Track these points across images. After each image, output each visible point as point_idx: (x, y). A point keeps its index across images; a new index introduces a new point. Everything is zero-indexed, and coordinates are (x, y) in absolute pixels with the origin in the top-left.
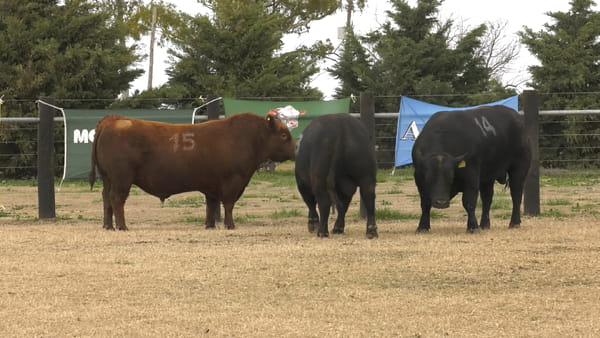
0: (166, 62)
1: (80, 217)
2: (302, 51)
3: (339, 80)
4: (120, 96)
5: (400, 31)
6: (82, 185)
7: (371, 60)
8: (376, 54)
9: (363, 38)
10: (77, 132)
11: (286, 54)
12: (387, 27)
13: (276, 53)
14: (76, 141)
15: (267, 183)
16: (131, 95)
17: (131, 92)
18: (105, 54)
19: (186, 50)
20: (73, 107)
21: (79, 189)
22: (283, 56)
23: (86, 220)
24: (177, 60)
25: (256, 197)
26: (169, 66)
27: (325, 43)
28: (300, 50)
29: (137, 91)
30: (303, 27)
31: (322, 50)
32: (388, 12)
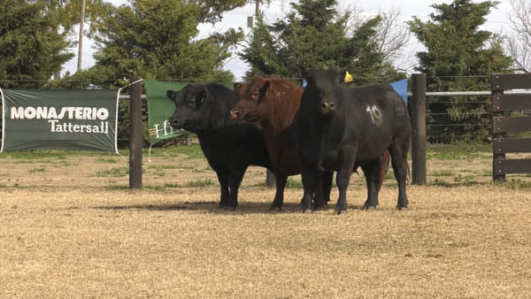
0: (93, 47)
1: (16, 185)
2: (216, 38)
3: (248, 64)
4: (53, 78)
5: (303, 21)
6: (18, 157)
7: (277, 46)
8: (281, 40)
9: (270, 27)
10: (13, 109)
11: (201, 40)
12: (291, 16)
13: (193, 40)
14: (12, 117)
15: (184, 156)
16: (62, 76)
17: (62, 74)
18: (43, 40)
19: (111, 37)
20: (10, 87)
21: (15, 160)
22: (198, 42)
23: (22, 188)
24: (103, 45)
25: (173, 168)
26: (96, 51)
27: (237, 31)
28: (214, 37)
29: (68, 73)
30: (217, 17)
31: (233, 37)
32: (293, 4)
